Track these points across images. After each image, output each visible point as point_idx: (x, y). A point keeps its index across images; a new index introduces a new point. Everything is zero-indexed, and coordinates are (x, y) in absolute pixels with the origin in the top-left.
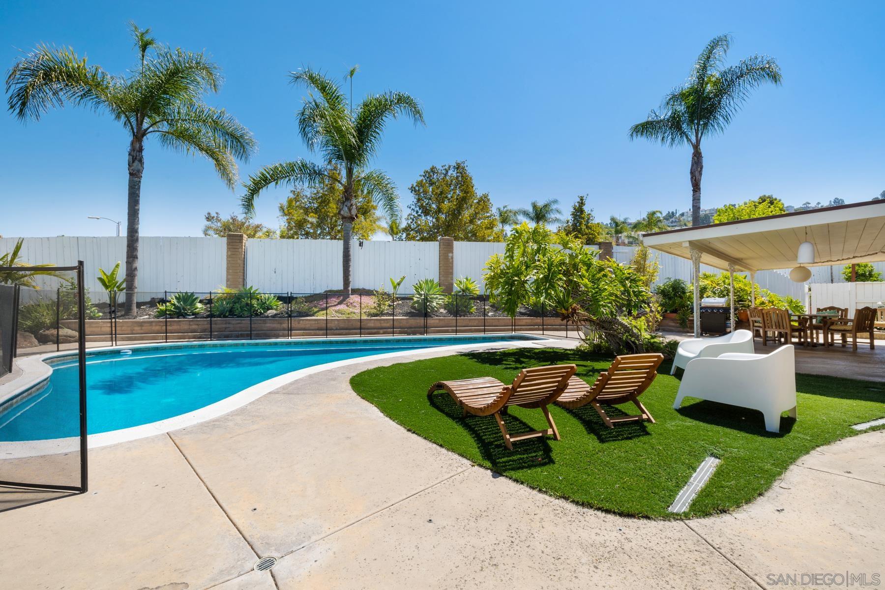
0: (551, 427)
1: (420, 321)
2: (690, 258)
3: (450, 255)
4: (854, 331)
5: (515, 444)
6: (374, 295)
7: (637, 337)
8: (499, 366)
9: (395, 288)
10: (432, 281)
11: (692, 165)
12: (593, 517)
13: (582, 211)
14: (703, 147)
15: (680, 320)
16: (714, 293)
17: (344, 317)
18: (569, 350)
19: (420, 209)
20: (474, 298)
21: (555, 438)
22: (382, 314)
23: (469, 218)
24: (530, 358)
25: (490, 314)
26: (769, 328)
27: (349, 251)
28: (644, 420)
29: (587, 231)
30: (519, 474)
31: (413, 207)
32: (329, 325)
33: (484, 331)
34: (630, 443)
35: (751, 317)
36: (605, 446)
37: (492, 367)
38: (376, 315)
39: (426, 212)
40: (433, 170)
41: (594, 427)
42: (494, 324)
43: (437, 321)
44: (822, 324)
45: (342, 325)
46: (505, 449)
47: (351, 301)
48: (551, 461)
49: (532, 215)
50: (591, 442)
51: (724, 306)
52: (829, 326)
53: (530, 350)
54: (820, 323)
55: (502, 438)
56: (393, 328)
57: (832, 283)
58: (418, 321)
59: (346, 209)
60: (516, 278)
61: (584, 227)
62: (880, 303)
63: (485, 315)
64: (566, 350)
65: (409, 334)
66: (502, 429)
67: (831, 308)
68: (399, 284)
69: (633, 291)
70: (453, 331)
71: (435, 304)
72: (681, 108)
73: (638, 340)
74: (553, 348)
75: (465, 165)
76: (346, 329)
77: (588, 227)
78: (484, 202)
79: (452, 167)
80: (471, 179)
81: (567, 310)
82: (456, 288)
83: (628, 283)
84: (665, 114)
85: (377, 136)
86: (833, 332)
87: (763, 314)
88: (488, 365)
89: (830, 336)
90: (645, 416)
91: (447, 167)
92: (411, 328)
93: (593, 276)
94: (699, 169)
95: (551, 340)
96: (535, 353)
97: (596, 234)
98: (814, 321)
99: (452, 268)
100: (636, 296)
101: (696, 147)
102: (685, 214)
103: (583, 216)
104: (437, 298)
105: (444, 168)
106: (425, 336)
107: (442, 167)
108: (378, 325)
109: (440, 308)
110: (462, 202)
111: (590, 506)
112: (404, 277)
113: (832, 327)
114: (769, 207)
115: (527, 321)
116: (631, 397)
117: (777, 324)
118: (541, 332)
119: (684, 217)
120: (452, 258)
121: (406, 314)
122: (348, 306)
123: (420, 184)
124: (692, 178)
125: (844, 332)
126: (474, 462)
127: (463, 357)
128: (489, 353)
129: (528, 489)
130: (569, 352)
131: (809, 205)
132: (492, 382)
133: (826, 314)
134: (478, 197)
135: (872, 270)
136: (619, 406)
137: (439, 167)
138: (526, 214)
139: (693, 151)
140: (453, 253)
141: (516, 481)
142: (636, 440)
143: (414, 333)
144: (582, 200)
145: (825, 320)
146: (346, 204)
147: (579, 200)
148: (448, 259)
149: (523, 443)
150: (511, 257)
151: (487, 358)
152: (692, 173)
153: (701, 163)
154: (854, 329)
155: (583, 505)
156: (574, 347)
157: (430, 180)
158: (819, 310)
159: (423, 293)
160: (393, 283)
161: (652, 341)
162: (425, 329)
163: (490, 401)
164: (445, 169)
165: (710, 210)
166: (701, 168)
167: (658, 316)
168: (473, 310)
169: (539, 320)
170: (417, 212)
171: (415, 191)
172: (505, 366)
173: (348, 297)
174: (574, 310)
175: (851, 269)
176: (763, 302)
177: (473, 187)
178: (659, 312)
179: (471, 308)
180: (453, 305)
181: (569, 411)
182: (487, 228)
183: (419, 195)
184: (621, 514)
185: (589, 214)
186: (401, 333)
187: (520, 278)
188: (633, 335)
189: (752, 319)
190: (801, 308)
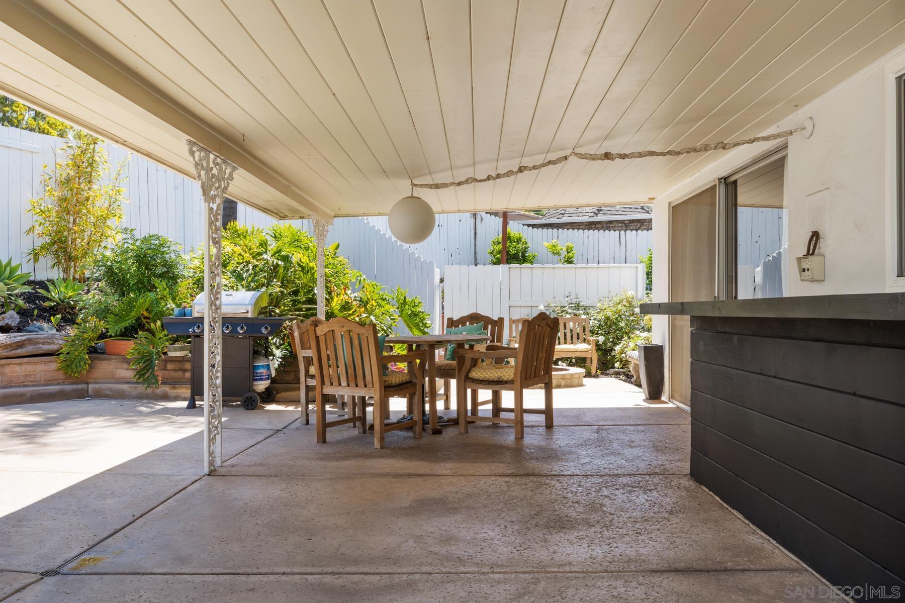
2: (196, 176)
4: (519, 383)
15: (138, 361)
16: (239, 278)
26: (332, 384)
35: (303, 347)
44: (454, 362)
51: (249, 315)
52: (469, 372)
54: (453, 359)
57: (476, 265)
67: (475, 318)
86: (475, 386)
87: (317, 338)
89: (469, 391)
98: (439, 354)
113: (476, 374)
117: (351, 371)
125: (496, 388)
133: (464, 334)
135: (526, 248)
145: (461, 351)
154: (518, 379)
158: (450, 322)
175: (500, 246)
176: (347, 303)
189: (302, 354)
190: (422, 320)
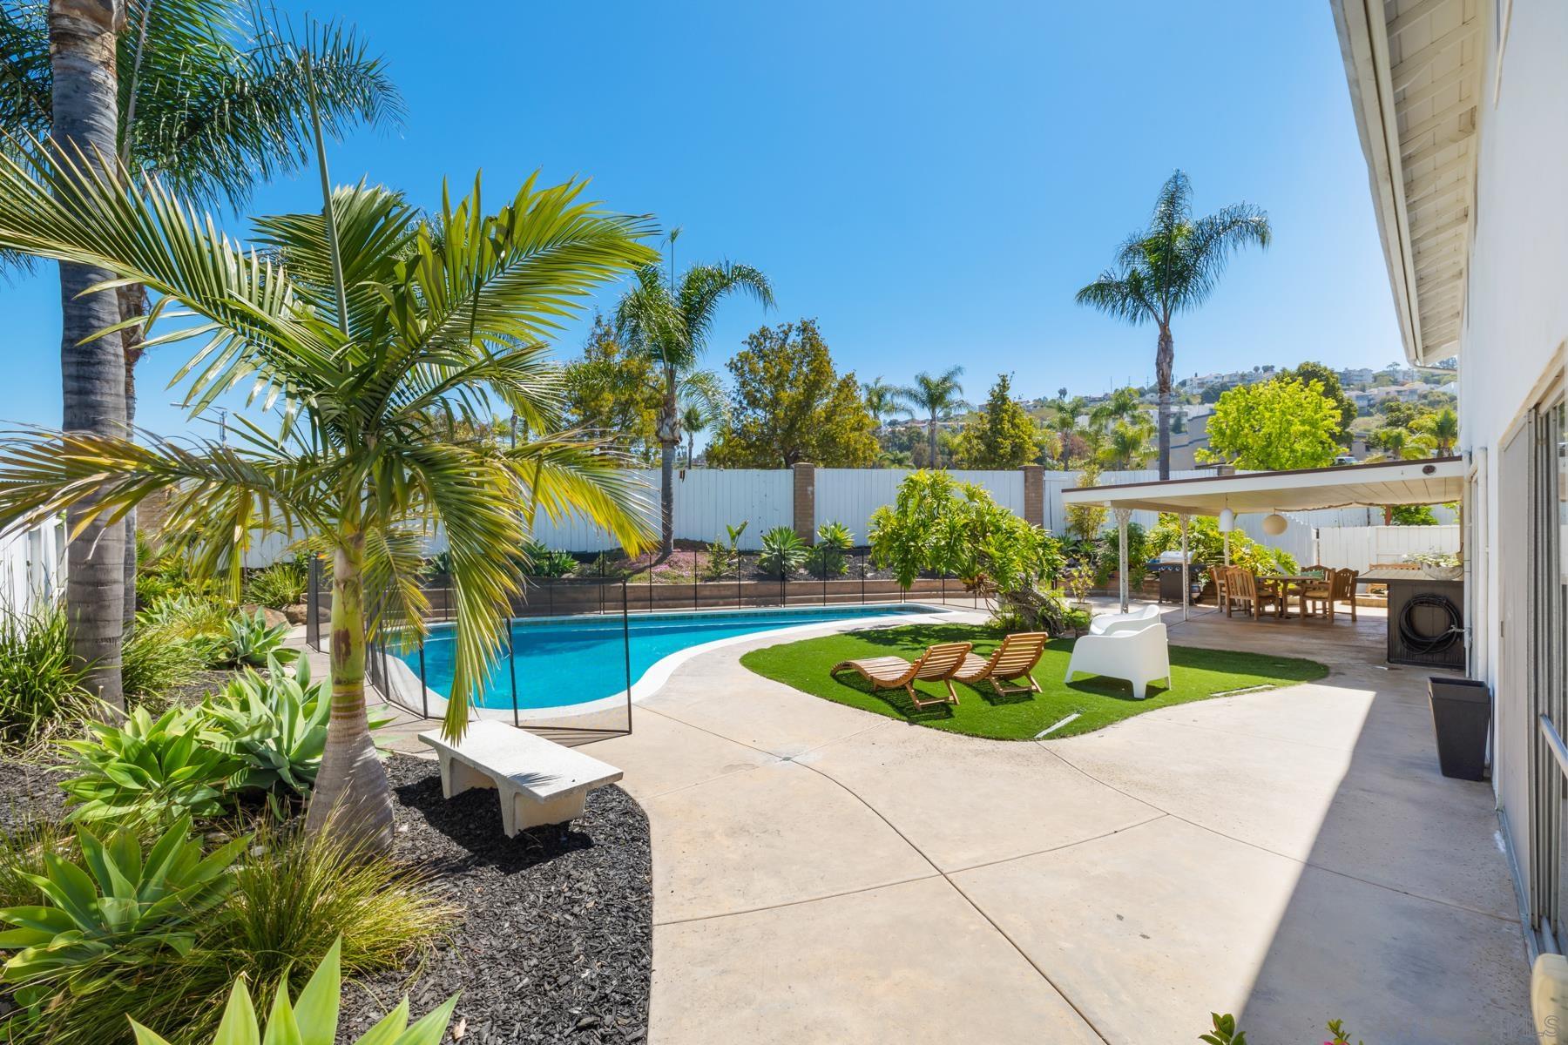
0: (952, 694)
1: (775, 587)
3: (810, 488)
5: (923, 707)
6: (707, 550)
7: (1055, 610)
8: (894, 647)
9: (733, 538)
10: (787, 530)
11: (1159, 354)
12: (977, 741)
13: (1004, 399)
14: (1172, 326)
17: (670, 583)
18: (977, 626)
19: (744, 398)
20: (845, 552)
21: (956, 703)
22: (718, 577)
23: (824, 414)
24: (929, 636)
25: (869, 575)
26: (1234, 595)
27: (670, 488)
28: (1033, 691)
29: (1012, 431)
30: (929, 723)
31: (734, 395)
32: (654, 594)
33: (863, 599)
34: (1015, 706)
35: (1219, 579)
36: (994, 708)
37: (887, 647)
38: (712, 579)
39: (754, 403)
40: (764, 333)
41: (990, 696)
42: (875, 589)
43: (797, 587)
45: (667, 594)
46: (916, 711)
47: (676, 560)
48: (952, 716)
49: (924, 398)
50: (986, 705)
51: (1187, 563)
53: (928, 627)
55: (913, 703)
56: (739, 596)
58: (771, 587)
59: (667, 429)
60: (912, 544)
61: (1007, 426)
62: (1405, 556)
63: (863, 576)
64: (973, 626)
65: (759, 605)
66: (913, 696)
68: (739, 533)
69: (1047, 560)
70: (819, 600)
71: (793, 562)
72: (1142, 267)
73: (1056, 615)
74: (957, 624)
75: (816, 326)
76: (674, 599)
77: (1014, 426)
78: (847, 384)
79: (794, 327)
80: (826, 349)
81: (973, 579)
82: (820, 537)
83: (1040, 551)
84: (1121, 275)
85: (707, 322)
87: (1226, 574)
88: (881, 646)
90: (1034, 688)
91: (786, 328)
92: (760, 596)
93: (1001, 544)
94: (1168, 360)
95: (955, 613)
96: (934, 631)
97: (1026, 438)
99: (812, 507)
100: (1049, 564)
101: (1164, 326)
102: (1188, 383)
103: (1006, 407)
104: (795, 554)
105: (782, 329)
106: (782, 608)
107: (779, 327)
108: (715, 592)
109: (799, 567)
110: (813, 388)
111: (977, 736)
112: (746, 523)
113: (1307, 594)
114: (1302, 390)
115: (922, 584)
116: (1024, 672)
117: (1243, 590)
118: (941, 601)
119: (1186, 388)
120: (813, 493)
121: (753, 577)
122: (670, 566)
123: (744, 358)
124: (1158, 372)
126: (893, 718)
127: (848, 637)
128: (877, 631)
129: (936, 731)
130: (976, 629)
131: (1398, 368)
132: (896, 660)
133: (1310, 575)
134: (839, 378)
136: (1015, 681)
137: (773, 329)
138: (911, 395)
139: (1160, 333)
140: (813, 486)
141: (927, 726)
142: (1021, 704)
143: (766, 604)
144: (1004, 381)
145: (1305, 583)
146: (666, 421)
147: (999, 381)
148: (807, 495)
149: (929, 706)
150: (904, 513)
151: (878, 638)
152: (1158, 364)
153: (1171, 351)
154: (1330, 597)
155: (972, 736)
156: (982, 623)
157: (761, 351)
158: (1304, 570)
159: (776, 547)
160: (730, 531)
161: (1073, 615)
162: (782, 598)
163: (898, 676)
164: (784, 332)
165: (1231, 375)
166: (1171, 359)
167: (1089, 582)
168: (845, 569)
169: (938, 583)
170: (740, 402)
171: (737, 370)
172: (901, 647)
173: (670, 553)
174: (981, 580)
176: (1242, 557)
177: (829, 363)
178: (1089, 577)
179: (842, 567)
180: (816, 562)
181: (969, 685)
182: (853, 429)
183: (742, 376)
184: (997, 739)
185: (1016, 404)
186: (747, 603)
187: (916, 543)
188: (1050, 608)
189: (1218, 582)
190: (1292, 566)
